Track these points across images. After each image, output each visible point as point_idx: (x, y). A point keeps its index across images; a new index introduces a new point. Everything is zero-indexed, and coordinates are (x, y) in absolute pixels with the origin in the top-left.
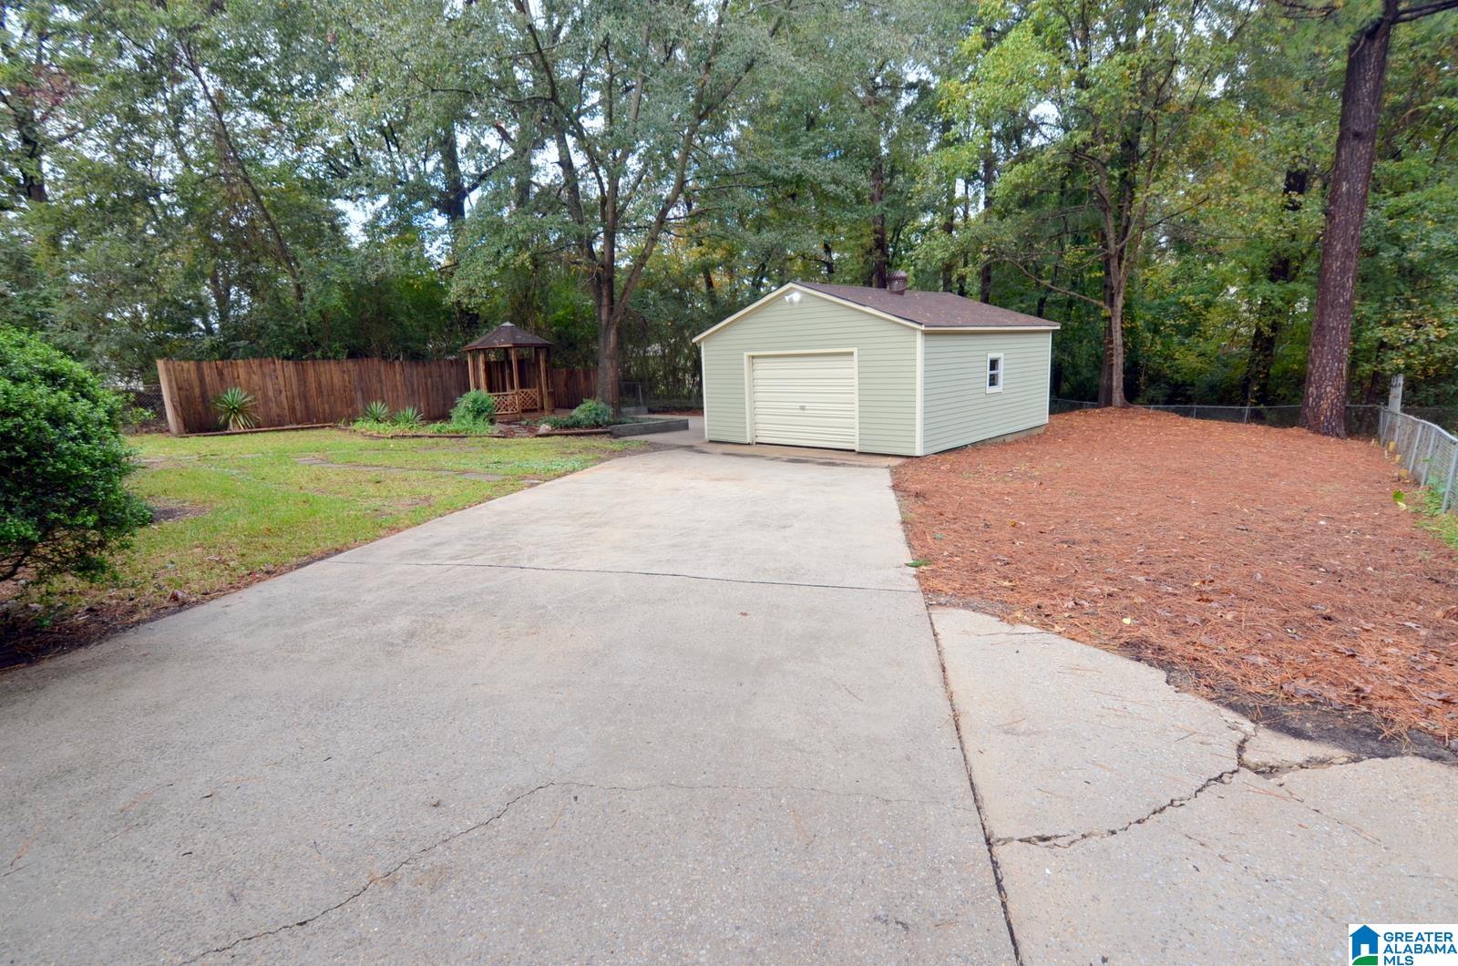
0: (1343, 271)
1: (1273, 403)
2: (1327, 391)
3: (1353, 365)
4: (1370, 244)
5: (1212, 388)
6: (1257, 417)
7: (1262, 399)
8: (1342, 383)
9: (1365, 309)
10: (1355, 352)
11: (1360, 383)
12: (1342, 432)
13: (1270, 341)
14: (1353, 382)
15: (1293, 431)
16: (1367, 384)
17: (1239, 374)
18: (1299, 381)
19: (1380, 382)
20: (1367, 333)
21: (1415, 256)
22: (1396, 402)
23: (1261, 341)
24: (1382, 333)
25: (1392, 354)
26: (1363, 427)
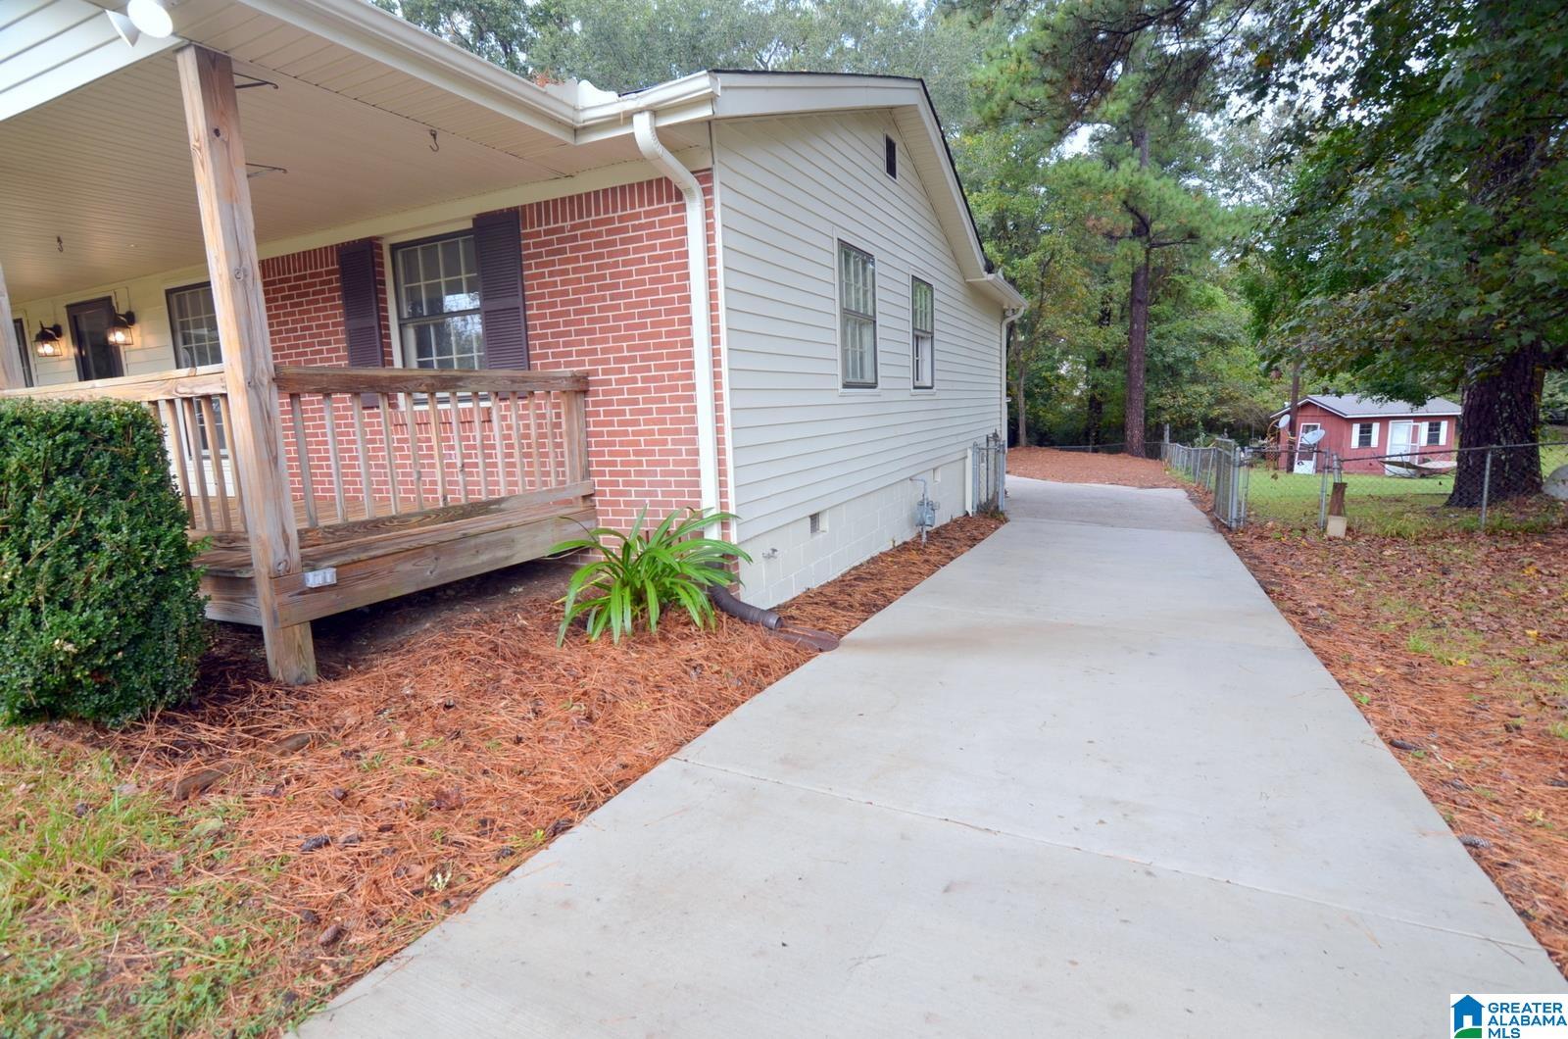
0: (1139, 370)
1: (1104, 443)
2: (1136, 434)
3: (1146, 419)
4: (1149, 352)
5: (1067, 434)
6: (1095, 451)
7: (1097, 442)
8: (1142, 428)
9: (1150, 388)
10: (1146, 411)
11: (1150, 430)
12: (1144, 454)
13: (1100, 404)
14: (1147, 429)
15: (1121, 455)
16: (1154, 429)
17: (1082, 426)
18: (1121, 429)
19: (1159, 427)
20: (1151, 402)
21: (1170, 360)
22: (1167, 439)
23: (1095, 404)
24: (1158, 401)
25: (1163, 412)
26: (1153, 452)
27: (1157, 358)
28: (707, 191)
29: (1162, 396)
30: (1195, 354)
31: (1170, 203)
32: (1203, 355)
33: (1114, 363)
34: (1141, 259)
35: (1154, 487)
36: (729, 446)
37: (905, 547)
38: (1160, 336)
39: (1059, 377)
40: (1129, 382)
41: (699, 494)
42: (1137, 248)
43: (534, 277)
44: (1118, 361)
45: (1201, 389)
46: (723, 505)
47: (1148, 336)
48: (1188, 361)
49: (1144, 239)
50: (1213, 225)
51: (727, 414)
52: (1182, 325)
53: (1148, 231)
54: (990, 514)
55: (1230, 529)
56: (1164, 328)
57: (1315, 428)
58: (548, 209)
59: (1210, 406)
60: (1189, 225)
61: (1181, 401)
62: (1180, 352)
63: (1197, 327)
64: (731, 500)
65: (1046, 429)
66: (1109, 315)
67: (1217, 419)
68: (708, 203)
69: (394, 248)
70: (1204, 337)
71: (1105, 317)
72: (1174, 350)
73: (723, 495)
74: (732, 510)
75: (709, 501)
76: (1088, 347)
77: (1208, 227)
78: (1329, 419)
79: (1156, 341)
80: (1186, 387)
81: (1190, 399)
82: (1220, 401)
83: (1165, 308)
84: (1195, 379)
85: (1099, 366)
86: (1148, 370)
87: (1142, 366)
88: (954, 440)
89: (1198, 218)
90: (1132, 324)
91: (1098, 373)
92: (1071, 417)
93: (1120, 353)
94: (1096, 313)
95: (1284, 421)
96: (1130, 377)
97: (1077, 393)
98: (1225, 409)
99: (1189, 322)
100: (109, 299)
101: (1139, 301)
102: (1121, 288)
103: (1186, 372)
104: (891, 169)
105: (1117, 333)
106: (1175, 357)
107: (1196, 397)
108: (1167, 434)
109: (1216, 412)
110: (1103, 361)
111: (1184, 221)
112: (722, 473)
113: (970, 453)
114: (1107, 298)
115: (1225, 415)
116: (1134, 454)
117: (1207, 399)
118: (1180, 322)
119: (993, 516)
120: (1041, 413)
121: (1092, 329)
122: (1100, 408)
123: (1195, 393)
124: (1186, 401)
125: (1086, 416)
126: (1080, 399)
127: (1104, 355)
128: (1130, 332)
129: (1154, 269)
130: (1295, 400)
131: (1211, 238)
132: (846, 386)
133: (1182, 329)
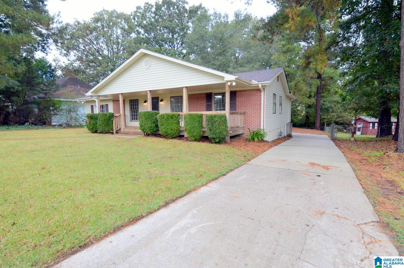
2: (318, 124)
3: (320, 121)
4: (321, 105)
5: (300, 124)
6: (307, 128)
7: (308, 126)
8: (319, 123)
9: (321, 113)
10: (320, 119)
12: (320, 129)
14: (321, 124)
15: (314, 129)
16: (322, 124)
17: (304, 123)
18: (314, 123)
19: (324, 123)
20: (322, 117)
21: (326, 107)
22: (325, 126)
23: (307, 117)
24: (323, 117)
25: (325, 120)
26: (322, 129)
27: (323, 107)
28: (264, 91)
29: (324, 115)
30: (333, 106)
31: (326, 71)
32: (335, 106)
33: (312, 107)
34: (319, 84)
35: (321, 135)
36: (265, 121)
37: (278, 139)
38: (324, 101)
39: (298, 110)
40: (316, 112)
41: (260, 127)
42: (318, 81)
43: (238, 99)
44: (313, 107)
45: (334, 114)
46: (264, 128)
47: (321, 101)
48: (331, 107)
49: (320, 79)
50: (337, 76)
51: (265, 117)
52: (330, 99)
53: (321, 77)
54: (289, 136)
55: (334, 140)
56: (325, 99)
57: (361, 124)
58: (240, 91)
59: (336, 118)
60: (331, 76)
61: (329, 117)
62: (329, 105)
63: (333, 99)
64: (265, 127)
65: (295, 123)
66: (311, 96)
67: (338, 121)
68: (264, 92)
69: (214, 94)
70: (335, 102)
71: (310, 97)
72: (327, 104)
73: (263, 127)
74: (265, 129)
75: (262, 127)
76: (306, 103)
77: (336, 77)
78: (364, 122)
79: (323, 102)
80: (330, 114)
81: (331, 117)
82: (339, 117)
83: (325, 94)
84: (333, 112)
85: (308, 108)
86: (321, 109)
87: (319, 108)
88: (283, 123)
89: (333, 74)
90: (317, 98)
91: (308, 109)
92: (301, 120)
93: (314, 105)
94: (308, 96)
95: (353, 122)
96: (316, 110)
97: (302, 114)
98: (340, 119)
99: (331, 98)
100: (158, 97)
101: (319, 93)
102: (314, 89)
103: (331, 110)
104: (278, 81)
105: (313, 100)
106: (327, 106)
107: (333, 116)
108: (325, 124)
109: (338, 120)
110: (309, 107)
111: (330, 75)
112: (264, 124)
113: (286, 125)
114: (310, 92)
115: (340, 121)
116: (317, 129)
117: (336, 117)
118: (329, 98)
119: (290, 137)
120: (293, 119)
121: (307, 99)
122: (309, 118)
123: (333, 115)
124: (330, 117)
125: (305, 120)
126: (304, 116)
127: (310, 105)
128: (317, 100)
129: (323, 85)
130: (356, 118)
131: (336, 79)
132: (273, 113)
133: (330, 100)
